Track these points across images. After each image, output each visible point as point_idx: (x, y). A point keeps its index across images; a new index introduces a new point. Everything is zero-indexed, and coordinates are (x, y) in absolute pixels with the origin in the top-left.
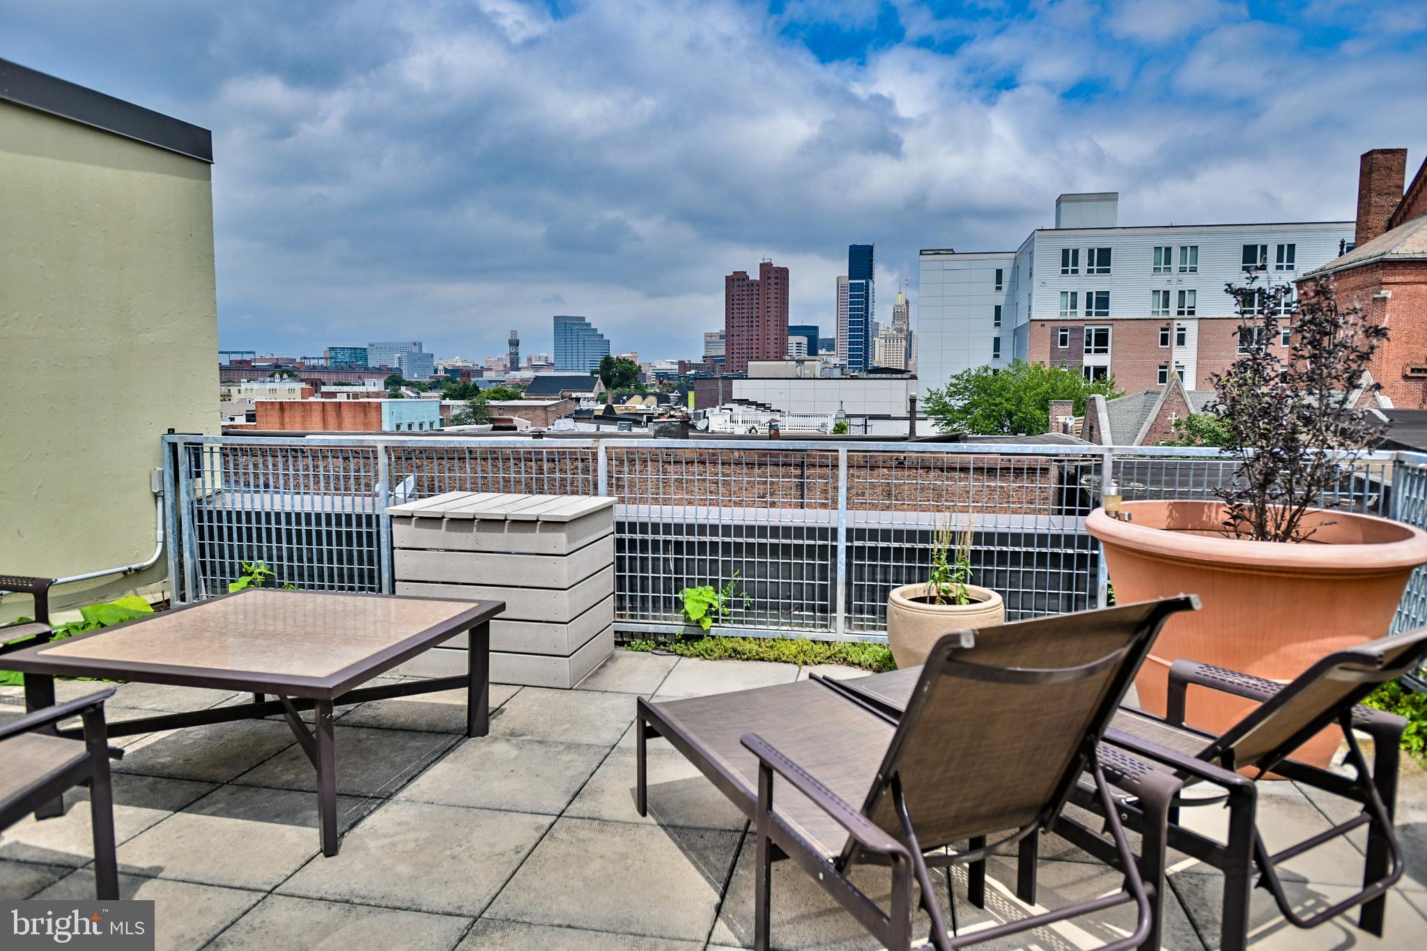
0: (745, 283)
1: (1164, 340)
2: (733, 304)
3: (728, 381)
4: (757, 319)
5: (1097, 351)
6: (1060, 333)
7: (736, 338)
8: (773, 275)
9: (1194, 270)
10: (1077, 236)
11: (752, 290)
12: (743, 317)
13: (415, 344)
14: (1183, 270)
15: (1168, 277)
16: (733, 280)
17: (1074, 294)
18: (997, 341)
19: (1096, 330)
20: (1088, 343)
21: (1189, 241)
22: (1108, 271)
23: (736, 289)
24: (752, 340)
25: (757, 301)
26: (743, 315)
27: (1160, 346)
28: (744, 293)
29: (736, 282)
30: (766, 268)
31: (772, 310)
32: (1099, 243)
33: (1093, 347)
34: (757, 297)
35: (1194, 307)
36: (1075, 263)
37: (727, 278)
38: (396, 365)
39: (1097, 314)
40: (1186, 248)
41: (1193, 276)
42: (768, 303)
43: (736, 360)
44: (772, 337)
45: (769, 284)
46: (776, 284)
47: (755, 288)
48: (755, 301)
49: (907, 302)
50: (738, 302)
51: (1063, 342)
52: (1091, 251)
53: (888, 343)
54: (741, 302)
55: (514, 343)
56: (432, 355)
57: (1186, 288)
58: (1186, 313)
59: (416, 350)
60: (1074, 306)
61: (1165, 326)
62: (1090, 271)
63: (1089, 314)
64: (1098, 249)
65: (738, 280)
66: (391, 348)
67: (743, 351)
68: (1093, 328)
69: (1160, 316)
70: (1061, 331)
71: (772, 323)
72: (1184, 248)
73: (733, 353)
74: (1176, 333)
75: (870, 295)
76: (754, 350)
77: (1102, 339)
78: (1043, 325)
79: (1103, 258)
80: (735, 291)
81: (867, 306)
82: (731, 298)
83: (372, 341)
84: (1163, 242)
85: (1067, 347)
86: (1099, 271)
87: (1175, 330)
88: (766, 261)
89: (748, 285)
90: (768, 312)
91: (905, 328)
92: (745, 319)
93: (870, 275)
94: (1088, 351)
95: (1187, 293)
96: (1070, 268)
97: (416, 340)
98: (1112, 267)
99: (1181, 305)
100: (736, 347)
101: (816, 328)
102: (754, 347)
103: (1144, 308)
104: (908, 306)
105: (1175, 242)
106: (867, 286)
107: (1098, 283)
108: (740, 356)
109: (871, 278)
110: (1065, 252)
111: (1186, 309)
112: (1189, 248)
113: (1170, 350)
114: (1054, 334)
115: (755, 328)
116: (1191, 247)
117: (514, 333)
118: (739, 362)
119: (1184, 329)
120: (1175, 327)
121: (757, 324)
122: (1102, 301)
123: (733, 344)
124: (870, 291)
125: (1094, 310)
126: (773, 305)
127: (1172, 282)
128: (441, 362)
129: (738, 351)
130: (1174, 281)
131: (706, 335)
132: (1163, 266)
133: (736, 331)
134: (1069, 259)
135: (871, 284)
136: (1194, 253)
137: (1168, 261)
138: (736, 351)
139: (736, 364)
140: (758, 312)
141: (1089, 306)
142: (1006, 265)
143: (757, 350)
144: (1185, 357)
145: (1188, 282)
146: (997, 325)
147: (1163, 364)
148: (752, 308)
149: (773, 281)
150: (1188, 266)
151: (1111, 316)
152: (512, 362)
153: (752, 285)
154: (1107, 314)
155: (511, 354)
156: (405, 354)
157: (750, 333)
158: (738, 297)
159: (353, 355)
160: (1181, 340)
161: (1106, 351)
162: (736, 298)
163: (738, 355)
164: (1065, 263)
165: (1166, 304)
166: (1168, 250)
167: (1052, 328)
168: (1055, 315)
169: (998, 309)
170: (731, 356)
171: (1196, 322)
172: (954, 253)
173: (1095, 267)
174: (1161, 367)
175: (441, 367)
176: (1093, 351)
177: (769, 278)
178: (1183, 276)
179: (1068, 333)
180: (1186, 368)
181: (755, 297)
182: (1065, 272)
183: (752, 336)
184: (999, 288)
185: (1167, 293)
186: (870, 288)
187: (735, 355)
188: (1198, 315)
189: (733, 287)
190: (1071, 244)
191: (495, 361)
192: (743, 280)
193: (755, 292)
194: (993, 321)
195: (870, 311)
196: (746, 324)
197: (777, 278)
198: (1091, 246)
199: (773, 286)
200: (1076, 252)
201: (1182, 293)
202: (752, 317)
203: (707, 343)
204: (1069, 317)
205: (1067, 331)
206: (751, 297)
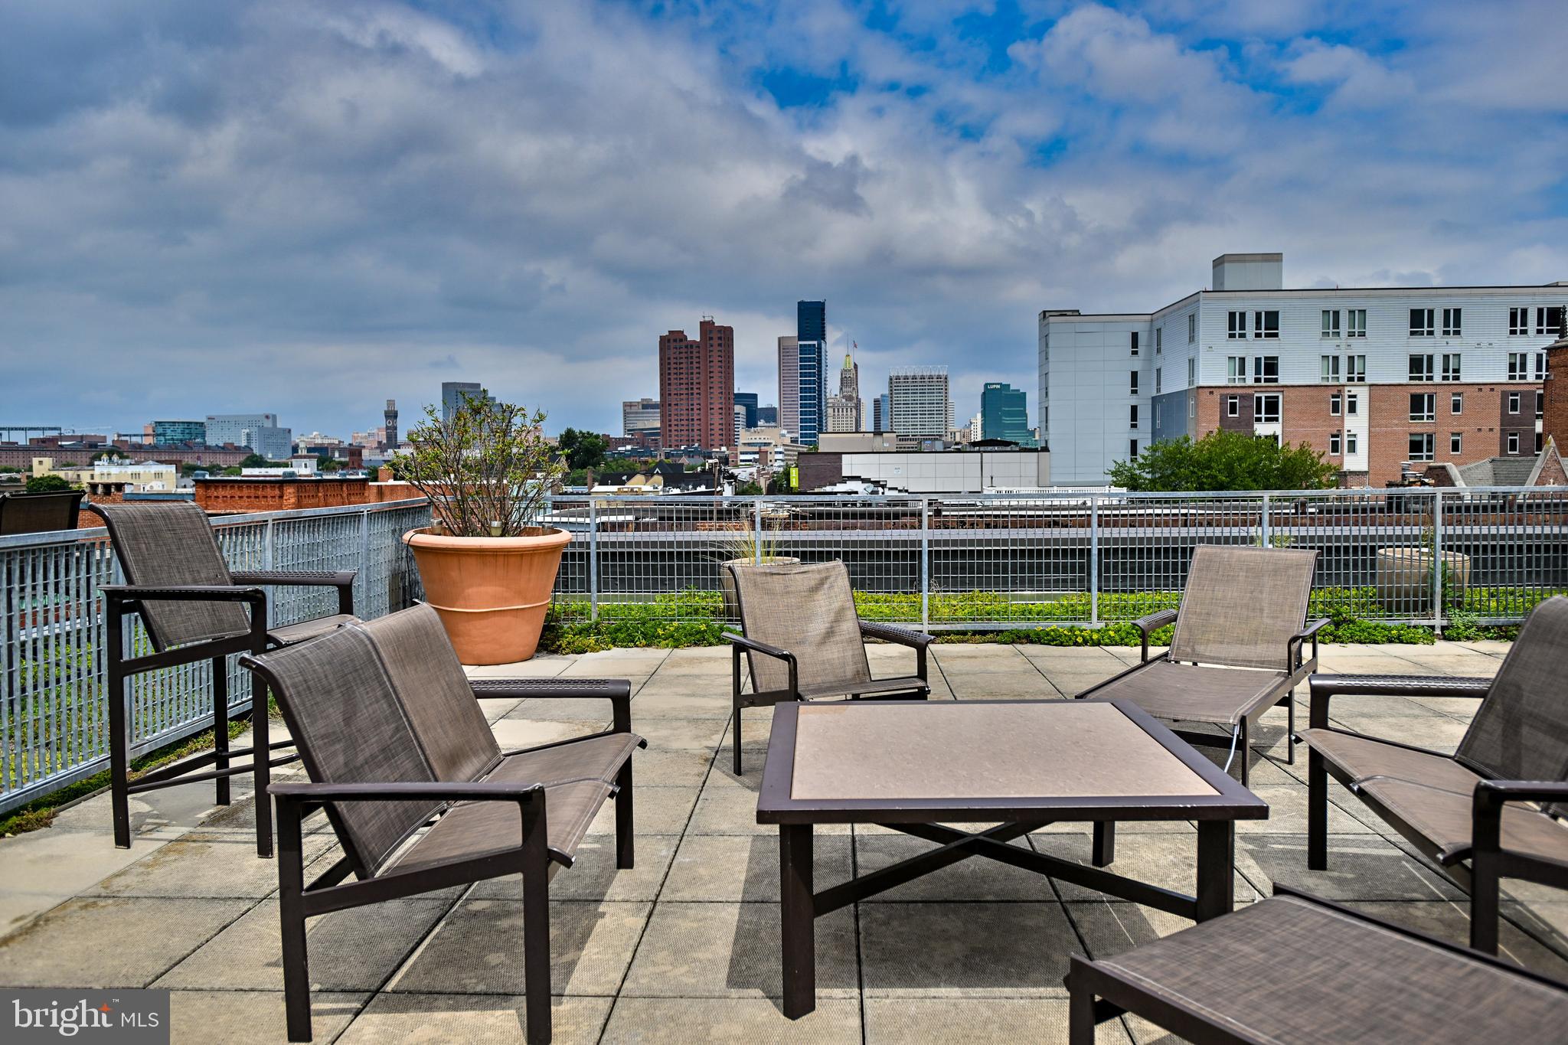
0: (683, 344)
1: (1336, 408)
2: (669, 369)
3: (837, 456)
4: (698, 386)
5: (1267, 419)
6: (1229, 401)
7: (673, 408)
8: (715, 335)
9: (1362, 334)
10: (1243, 299)
11: (692, 353)
12: (680, 384)
13: (267, 417)
14: (1351, 335)
15: (1337, 342)
16: (669, 341)
17: (1242, 360)
18: (1134, 409)
19: (1266, 397)
20: (1259, 411)
21: (1357, 305)
22: (1276, 335)
23: (673, 351)
24: (692, 409)
25: (698, 365)
26: (681, 381)
27: (1332, 414)
28: (681, 355)
29: (672, 344)
30: (706, 327)
31: (716, 375)
32: (1265, 305)
33: (1263, 415)
34: (698, 360)
35: (1364, 373)
36: (1242, 327)
37: (662, 338)
38: (244, 444)
39: (1266, 380)
40: (1354, 312)
41: (1362, 340)
42: (710, 367)
43: (673, 433)
44: (716, 406)
45: (712, 346)
46: (720, 345)
47: (695, 350)
48: (695, 365)
49: (856, 366)
50: (675, 366)
51: (1233, 411)
52: (1258, 315)
53: (836, 413)
54: (678, 366)
55: (391, 415)
56: (290, 431)
57: (1355, 353)
58: (1356, 379)
59: (268, 424)
60: (1242, 371)
61: (1336, 393)
62: (1258, 335)
63: (1257, 380)
64: (1266, 312)
65: (675, 341)
66: (236, 422)
67: (683, 422)
68: (1263, 395)
69: (1330, 383)
70: (1231, 398)
71: (716, 391)
72: (1352, 312)
73: (670, 425)
74: (1347, 400)
75: (823, 358)
76: (696, 422)
77: (1272, 407)
78: (1212, 393)
79: (1270, 323)
80: (671, 353)
81: (820, 371)
82: (667, 361)
83: (212, 414)
84: (1332, 306)
85: (1237, 415)
86: (1267, 335)
87: (1346, 397)
88: (707, 319)
89: (686, 347)
90: (710, 377)
91: (854, 395)
92: (684, 386)
93: (821, 335)
94: (1259, 420)
95: (1356, 358)
96: (1237, 331)
97: (268, 412)
98: (1280, 331)
99: (1351, 371)
100: (673, 418)
101: (755, 396)
102: (695, 418)
103: (1312, 374)
104: (856, 371)
105: (1343, 306)
106: (820, 348)
107: (1266, 348)
108: (679, 428)
109: (824, 339)
110: (1232, 315)
111: (1356, 376)
112: (1357, 312)
113: (1342, 417)
114: (1223, 403)
115: (695, 396)
116: (1359, 311)
117: (391, 403)
118: (677, 436)
119: (1355, 396)
120: (1347, 394)
121: (698, 391)
122: (1271, 366)
123: (670, 415)
124: (823, 354)
125: (1263, 376)
126: (716, 369)
127: (1342, 347)
128: (303, 438)
129: (676, 423)
130: (1343, 347)
131: (625, 405)
132: (1331, 330)
133: (673, 400)
134: (1235, 323)
135: (823, 345)
136: (1363, 316)
137: (1336, 325)
138: (673, 423)
139: (673, 438)
140: (698, 378)
141: (1258, 372)
142: (1141, 327)
143: (699, 422)
144: (1357, 424)
145: (1357, 347)
146: (1134, 392)
147: (1335, 432)
148: (692, 373)
149: (715, 342)
150: (1356, 330)
151: (1281, 382)
152: (389, 437)
153: (692, 346)
154: (1276, 380)
155: (387, 428)
156: (256, 429)
157: (690, 402)
158: (675, 361)
159: (187, 431)
160: (1352, 408)
161: (1276, 419)
162: (673, 361)
163: (676, 428)
164: (1232, 327)
165: (1336, 370)
166: (1336, 314)
167: (1221, 395)
168: (1223, 382)
169: (1134, 375)
170: (668, 428)
171: (1367, 388)
172: (1080, 315)
173: (1263, 331)
174: (1333, 436)
175: (302, 445)
176: (1263, 419)
177: (711, 339)
178: (1352, 341)
179: (1237, 401)
180: (1358, 436)
181: (695, 360)
182: (1232, 336)
183: (692, 405)
184: (1135, 353)
185: (1336, 359)
186: (823, 350)
187: (673, 428)
188: (1368, 381)
189: (669, 349)
190: (1237, 307)
191: (365, 437)
192: (681, 340)
193: (695, 355)
194: (1130, 389)
195: (823, 376)
196: (684, 392)
197: (720, 338)
198: (1259, 310)
199: (716, 348)
200: (1243, 315)
201: (1351, 359)
202: (692, 384)
203: (625, 413)
204: (1237, 384)
205: (1236, 398)
206: (690, 360)
